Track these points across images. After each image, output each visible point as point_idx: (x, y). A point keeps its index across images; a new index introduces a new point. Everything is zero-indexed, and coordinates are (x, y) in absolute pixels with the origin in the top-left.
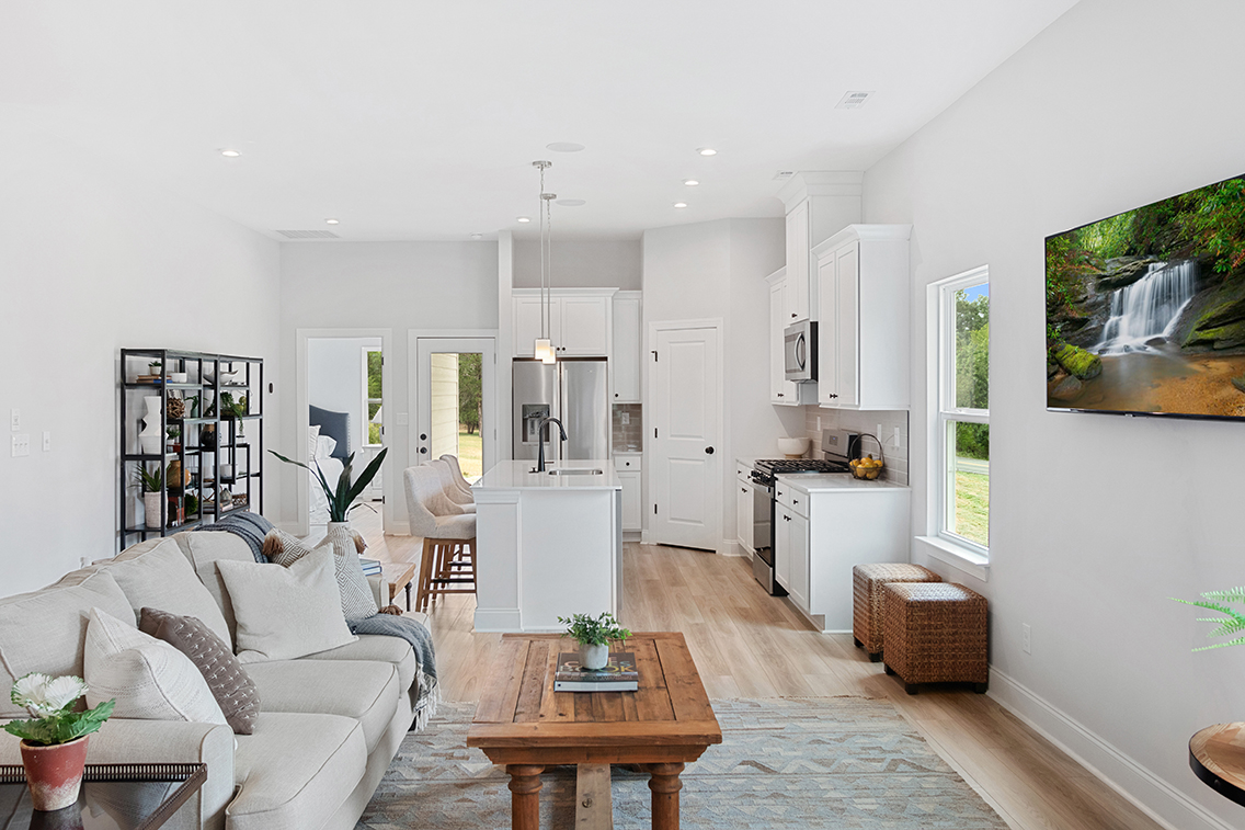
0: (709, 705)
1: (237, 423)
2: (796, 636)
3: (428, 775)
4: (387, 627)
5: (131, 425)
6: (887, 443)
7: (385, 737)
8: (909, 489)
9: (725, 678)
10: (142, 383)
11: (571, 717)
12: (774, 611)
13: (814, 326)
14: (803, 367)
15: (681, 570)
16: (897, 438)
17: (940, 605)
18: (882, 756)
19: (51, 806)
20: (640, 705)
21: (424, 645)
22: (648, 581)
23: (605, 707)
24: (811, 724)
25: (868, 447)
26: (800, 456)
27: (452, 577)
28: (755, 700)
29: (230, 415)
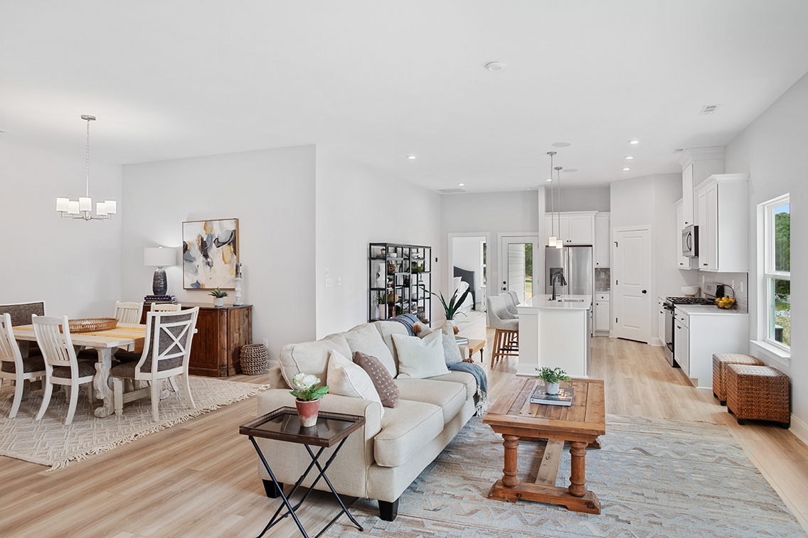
0: (604, 416)
1: (419, 275)
2: (682, 388)
3: (480, 436)
4: (464, 368)
5: (374, 275)
6: (737, 290)
7: (458, 416)
8: (748, 315)
9: (636, 406)
10: (378, 258)
11: (534, 415)
12: (672, 375)
13: (696, 228)
14: (690, 250)
15: (627, 351)
16: (742, 287)
17: (758, 378)
18: (714, 454)
19: (306, 426)
20: (569, 413)
21: (481, 377)
22: (608, 356)
23: (552, 412)
24: (677, 434)
25: (727, 292)
26: (694, 296)
27: (513, 348)
28: (650, 418)
29: (415, 272)
